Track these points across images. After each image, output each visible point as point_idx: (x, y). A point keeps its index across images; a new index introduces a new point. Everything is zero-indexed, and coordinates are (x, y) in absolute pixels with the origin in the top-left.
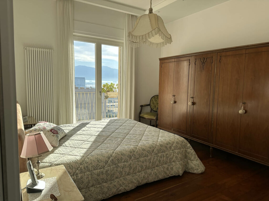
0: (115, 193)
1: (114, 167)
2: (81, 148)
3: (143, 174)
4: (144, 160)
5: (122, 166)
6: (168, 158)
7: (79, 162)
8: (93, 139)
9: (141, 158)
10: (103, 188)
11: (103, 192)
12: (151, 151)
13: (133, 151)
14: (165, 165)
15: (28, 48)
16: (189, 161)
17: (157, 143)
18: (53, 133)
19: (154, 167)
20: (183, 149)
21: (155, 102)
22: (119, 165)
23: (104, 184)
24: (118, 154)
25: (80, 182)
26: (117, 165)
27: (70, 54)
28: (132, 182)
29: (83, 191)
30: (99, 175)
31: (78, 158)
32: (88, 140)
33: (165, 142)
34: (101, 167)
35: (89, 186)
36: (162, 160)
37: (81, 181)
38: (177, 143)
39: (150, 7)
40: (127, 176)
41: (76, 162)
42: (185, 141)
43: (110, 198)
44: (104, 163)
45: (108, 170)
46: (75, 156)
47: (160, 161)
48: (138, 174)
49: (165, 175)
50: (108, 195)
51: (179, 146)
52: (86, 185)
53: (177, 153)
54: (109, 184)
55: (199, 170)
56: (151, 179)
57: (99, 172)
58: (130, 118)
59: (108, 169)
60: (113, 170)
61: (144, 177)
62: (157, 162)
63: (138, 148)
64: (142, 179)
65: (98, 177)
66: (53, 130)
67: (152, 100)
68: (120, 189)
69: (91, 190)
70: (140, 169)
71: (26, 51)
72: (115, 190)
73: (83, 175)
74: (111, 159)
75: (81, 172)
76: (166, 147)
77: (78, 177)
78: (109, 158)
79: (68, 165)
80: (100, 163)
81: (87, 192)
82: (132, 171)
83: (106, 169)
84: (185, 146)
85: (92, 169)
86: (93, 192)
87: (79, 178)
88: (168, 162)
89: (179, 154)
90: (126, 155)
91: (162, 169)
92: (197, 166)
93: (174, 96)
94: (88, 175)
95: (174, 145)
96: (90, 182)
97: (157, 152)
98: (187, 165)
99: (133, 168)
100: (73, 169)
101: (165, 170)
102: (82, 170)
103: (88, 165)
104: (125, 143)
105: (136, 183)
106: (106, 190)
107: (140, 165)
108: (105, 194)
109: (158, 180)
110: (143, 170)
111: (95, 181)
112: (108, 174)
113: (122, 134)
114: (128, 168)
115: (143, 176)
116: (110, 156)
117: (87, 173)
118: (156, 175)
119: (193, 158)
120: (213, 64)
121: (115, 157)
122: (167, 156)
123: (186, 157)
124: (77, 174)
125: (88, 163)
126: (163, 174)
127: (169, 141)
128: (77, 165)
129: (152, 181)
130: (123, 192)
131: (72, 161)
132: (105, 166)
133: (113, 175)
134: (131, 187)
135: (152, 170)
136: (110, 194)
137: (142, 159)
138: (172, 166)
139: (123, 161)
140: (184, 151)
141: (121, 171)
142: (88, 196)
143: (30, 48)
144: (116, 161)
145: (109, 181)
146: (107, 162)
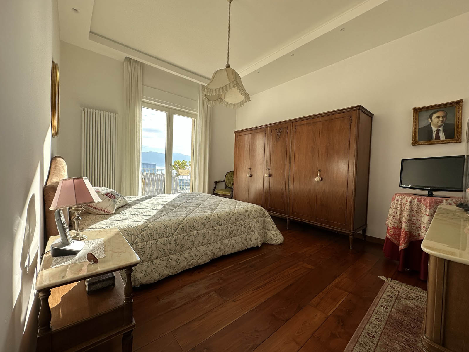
0: (186, 267)
1: (185, 236)
2: (144, 215)
3: (219, 245)
4: (220, 228)
5: (195, 234)
6: (246, 227)
7: (140, 228)
8: (159, 208)
9: (217, 226)
10: (170, 261)
11: (171, 266)
12: (228, 219)
13: (207, 218)
14: (242, 236)
15: (86, 109)
16: (267, 231)
17: (234, 211)
18: (109, 197)
19: (231, 237)
20: (262, 218)
21: (230, 178)
22: (191, 233)
23: (172, 256)
24: (190, 221)
25: (141, 253)
26: (188, 233)
27: (138, 121)
28: (206, 254)
29: (145, 264)
30: (166, 244)
31: (140, 224)
32: (154, 209)
33: (244, 210)
34: (169, 235)
35: (152, 259)
36: (240, 229)
37: (143, 251)
38: (256, 211)
39: (227, 63)
40: (200, 247)
41: (136, 228)
42: (264, 209)
43: (179, 273)
44: (173, 231)
45: (178, 239)
46: (136, 221)
47: (237, 230)
48: (212, 244)
49: (243, 246)
50: (176, 269)
51: (258, 214)
52: (148, 257)
53: (255, 221)
54: (178, 255)
55: (278, 240)
56: (228, 251)
57: (165, 241)
58: (204, 192)
59: (177, 237)
60: (184, 239)
61: (220, 249)
62: (235, 232)
63: (213, 215)
64: (217, 250)
65: (165, 247)
66: (109, 195)
67: (227, 176)
68: (192, 262)
69: (154, 263)
70: (215, 238)
71: (83, 112)
72: (186, 263)
73: (146, 244)
74: (181, 226)
75: (143, 241)
76: (244, 215)
77: (138, 246)
78: (179, 225)
79: (125, 231)
80: (167, 230)
81: (149, 265)
82: (206, 241)
83: (175, 237)
84: (263, 215)
85: (157, 237)
86: (157, 265)
87: (140, 248)
88: (246, 232)
89: (258, 223)
90: (200, 223)
91: (240, 240)
92: (276, 236)
93: (250, 169)
94: (151, 244)
95: (253, 213)
96: (153, 253)
97: (234, 220)
98: (266, 236)
99: (207, 238)
100: (132, 236)
101: (243, 240)
102: (144, 238)
103: (152, 232)
104: (198, 211)
105: (210, 255)
106: (174, 263)
107: (215, 234)
108: (173, 268)
109: (236, 251)
110: (219, 241)
111: (161, 252)
112: (177, 244)
113: (195, 204)
114: (202, 238)
115: (218, 247)
116: (179, 222)
117: (151, 242)
118: (233, 246)
119: (271, 228)
120: (289, 133)
121: (186, 224)
122: (245, 225)
123: (264, 227)
124: (136, 243)
125: (151, 229)
126: (240, 245)
127: (247, 209)
128: (137, 230)
129: (229, 253)
130: (195, 266)
131: (131, 227)
132: (174, 233)
133: (183, 246)
134: (205, 259)
135: (229, 241)
136: (180, 268)
137: (217, 228)
138: (250, 236)
139: (196, 228)
140: (262, 221)
141: (193, 240)
142: (151, 271)
143: (89, 109)
144: (187, 228)
145: (178, 253)
146: (176, 230)
